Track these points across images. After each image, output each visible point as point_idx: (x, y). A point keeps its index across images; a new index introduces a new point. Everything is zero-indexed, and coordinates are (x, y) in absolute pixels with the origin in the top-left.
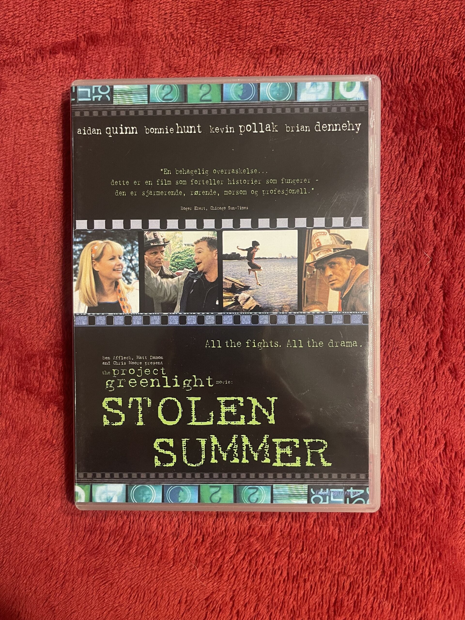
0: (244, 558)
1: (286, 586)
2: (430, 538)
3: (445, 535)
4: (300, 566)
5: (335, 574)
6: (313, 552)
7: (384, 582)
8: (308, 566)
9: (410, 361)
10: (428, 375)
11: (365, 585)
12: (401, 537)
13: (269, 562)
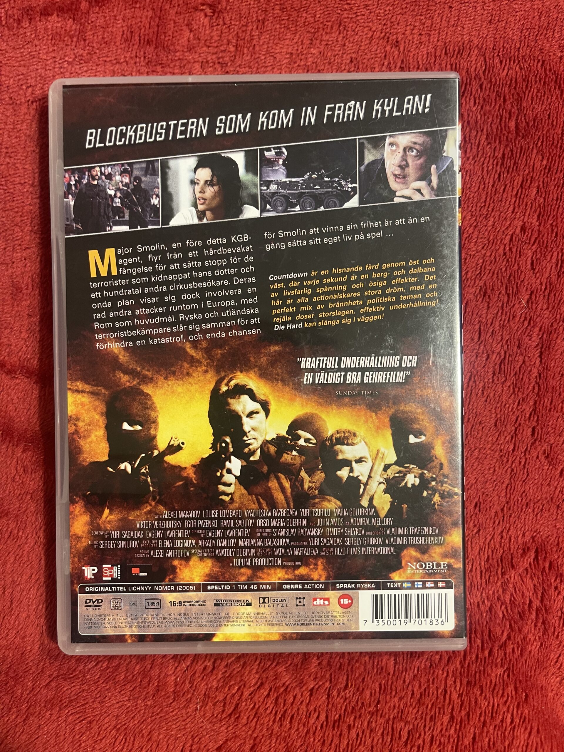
0: (268, 695)
1: (324, 734)
2: (514, 674)
3: (533, 671)
4: (344, 708)
5: (389, 719)
6: (361, 689)
7: (452, 731)
8: (353, 708)
9: (495, 439)
10: (518, 458)
11: (427, 734)
12: (476, 672)
13: (302, 702)
